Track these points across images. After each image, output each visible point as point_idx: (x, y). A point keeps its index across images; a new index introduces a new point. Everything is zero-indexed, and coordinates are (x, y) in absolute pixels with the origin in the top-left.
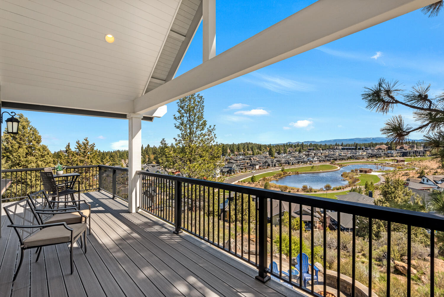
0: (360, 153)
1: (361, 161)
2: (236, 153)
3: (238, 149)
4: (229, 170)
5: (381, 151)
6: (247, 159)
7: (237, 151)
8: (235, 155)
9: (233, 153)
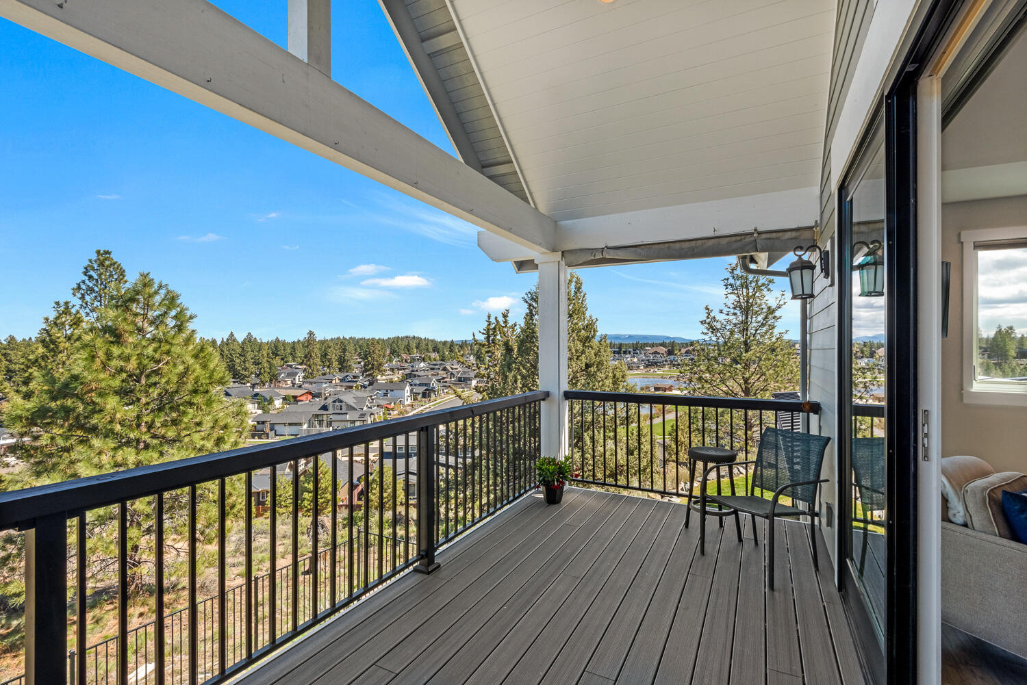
0: (629, 359)
1: (636, 372)
2: (404, 356)
3: (408, 349)
4: (426, 390)
5: (659, 356)
6: (439, 369)
7: (405, 353)
8: (402, 360)
9: (398, 356)
